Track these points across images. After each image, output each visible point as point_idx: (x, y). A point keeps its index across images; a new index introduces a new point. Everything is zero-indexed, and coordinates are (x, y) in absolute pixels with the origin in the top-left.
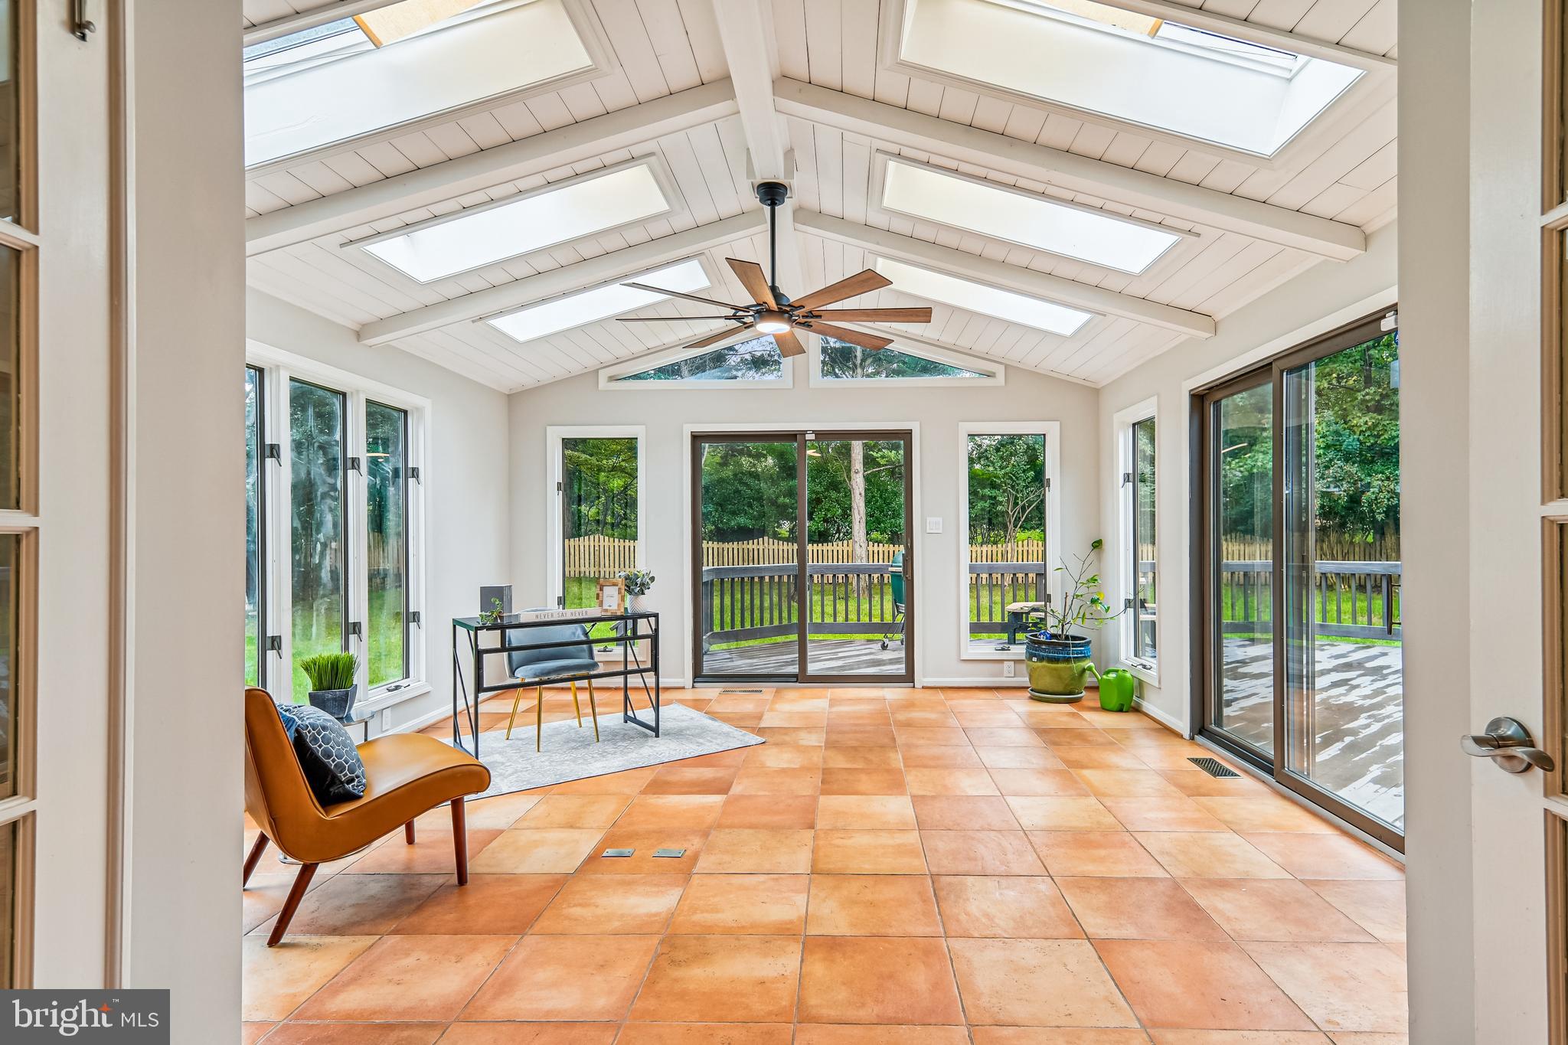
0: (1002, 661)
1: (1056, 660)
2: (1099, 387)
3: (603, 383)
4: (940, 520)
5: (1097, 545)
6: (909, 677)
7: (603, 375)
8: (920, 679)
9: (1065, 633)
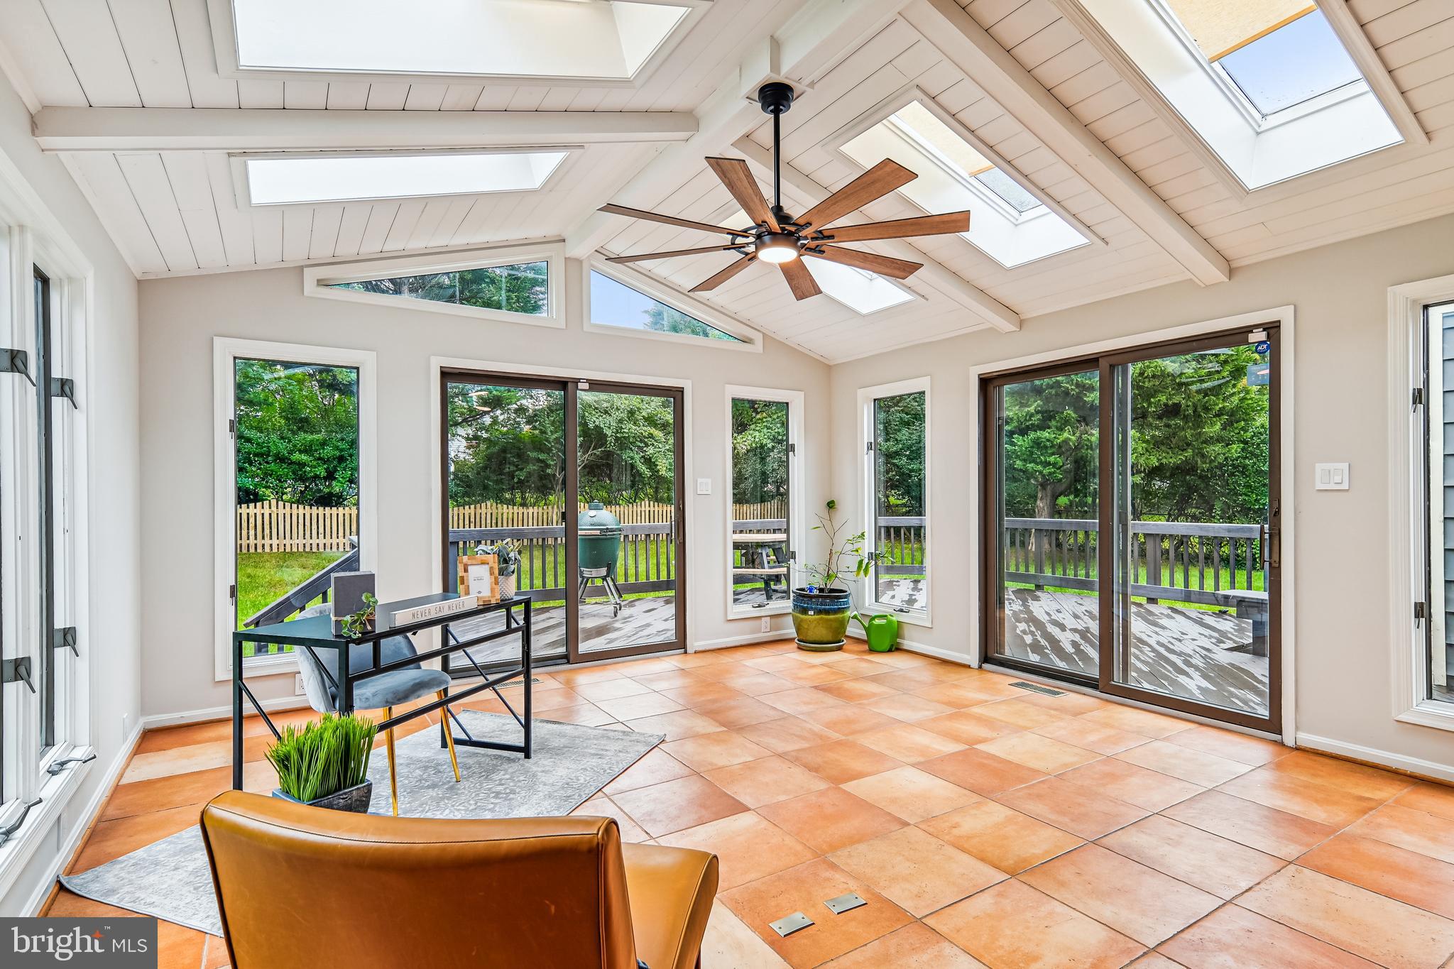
0: (760, 617)
1: (827, 612)
2: (831, 363)
3: (310, 287)
4: (709, 481)
5: (831, 505)
6: (680, 643)
7: (310, 276)
8: (693, 643)
9: (828, 587)
